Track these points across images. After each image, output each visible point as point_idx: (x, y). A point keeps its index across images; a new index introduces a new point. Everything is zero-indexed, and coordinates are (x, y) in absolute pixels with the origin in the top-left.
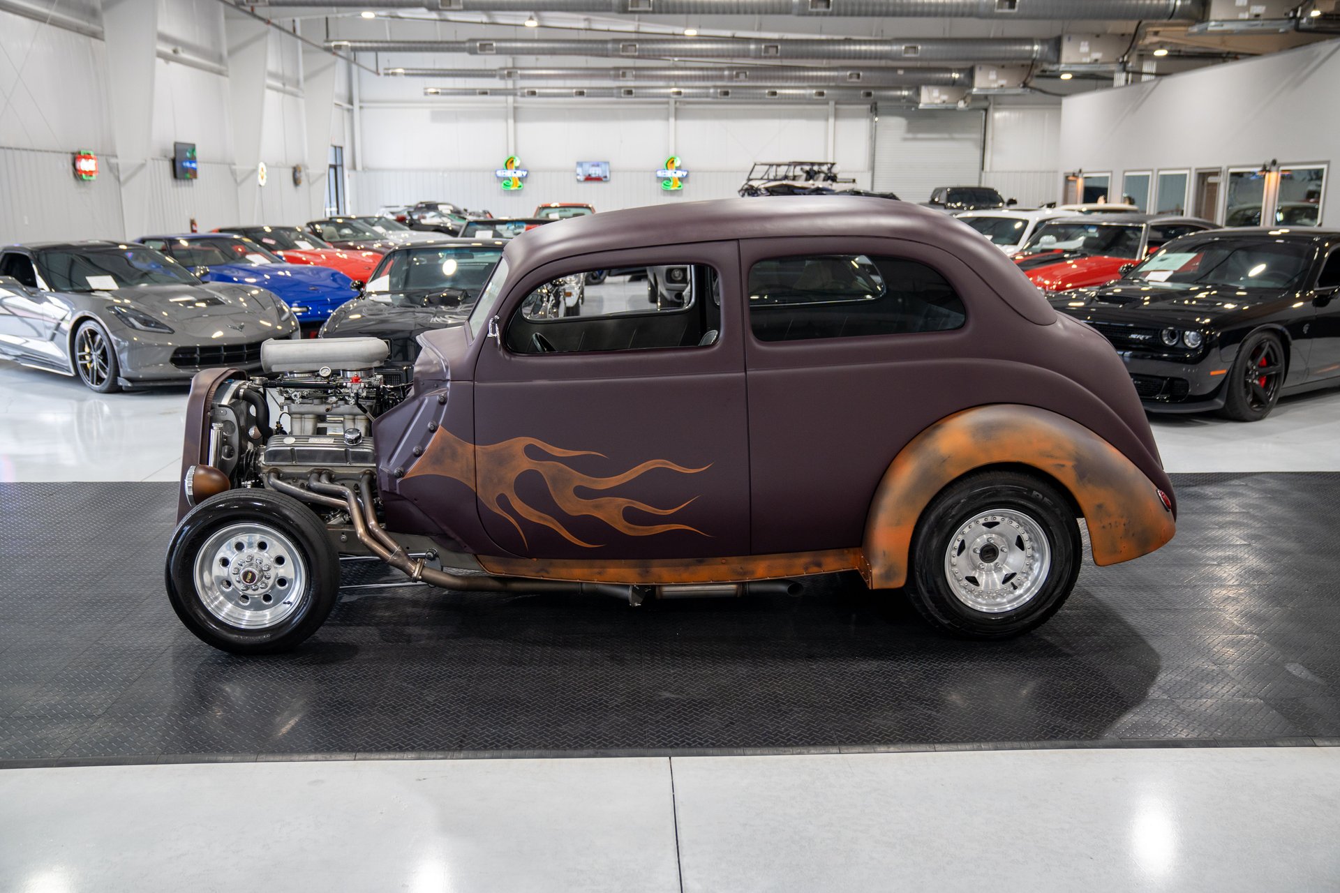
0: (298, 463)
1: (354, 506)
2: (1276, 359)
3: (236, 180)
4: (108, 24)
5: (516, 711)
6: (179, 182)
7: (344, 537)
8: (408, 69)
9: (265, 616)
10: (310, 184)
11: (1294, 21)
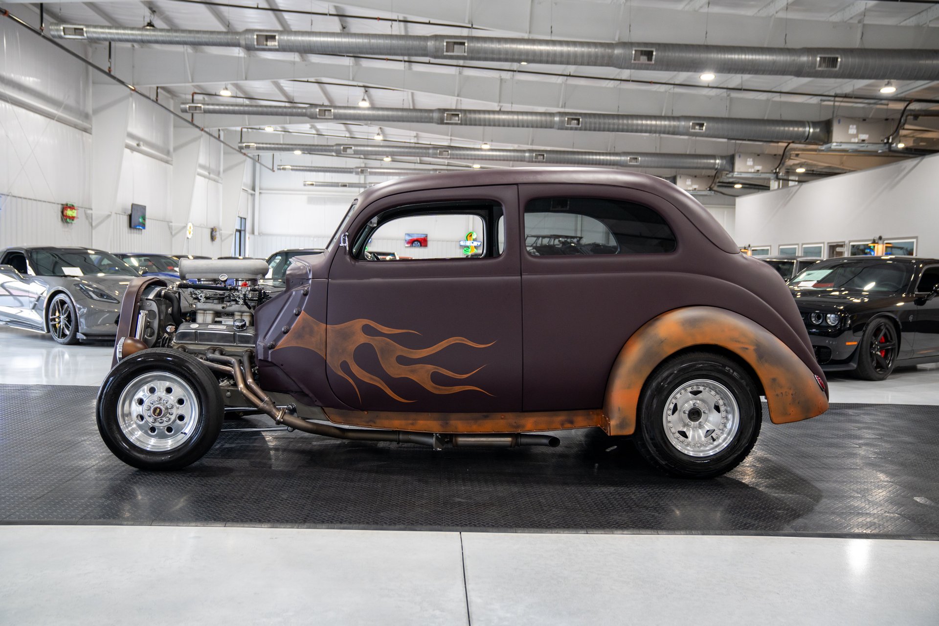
0: (200, 343)
1: (237, 369)
2: (891, 339)
3: (171, 233)
4: (95, 124)
5: (347, 505)
6: (132, 231)
7: (229, 393)
8: (293, 166)
9: (168, 442)
10: (222, 241)
11: (887, 145)
